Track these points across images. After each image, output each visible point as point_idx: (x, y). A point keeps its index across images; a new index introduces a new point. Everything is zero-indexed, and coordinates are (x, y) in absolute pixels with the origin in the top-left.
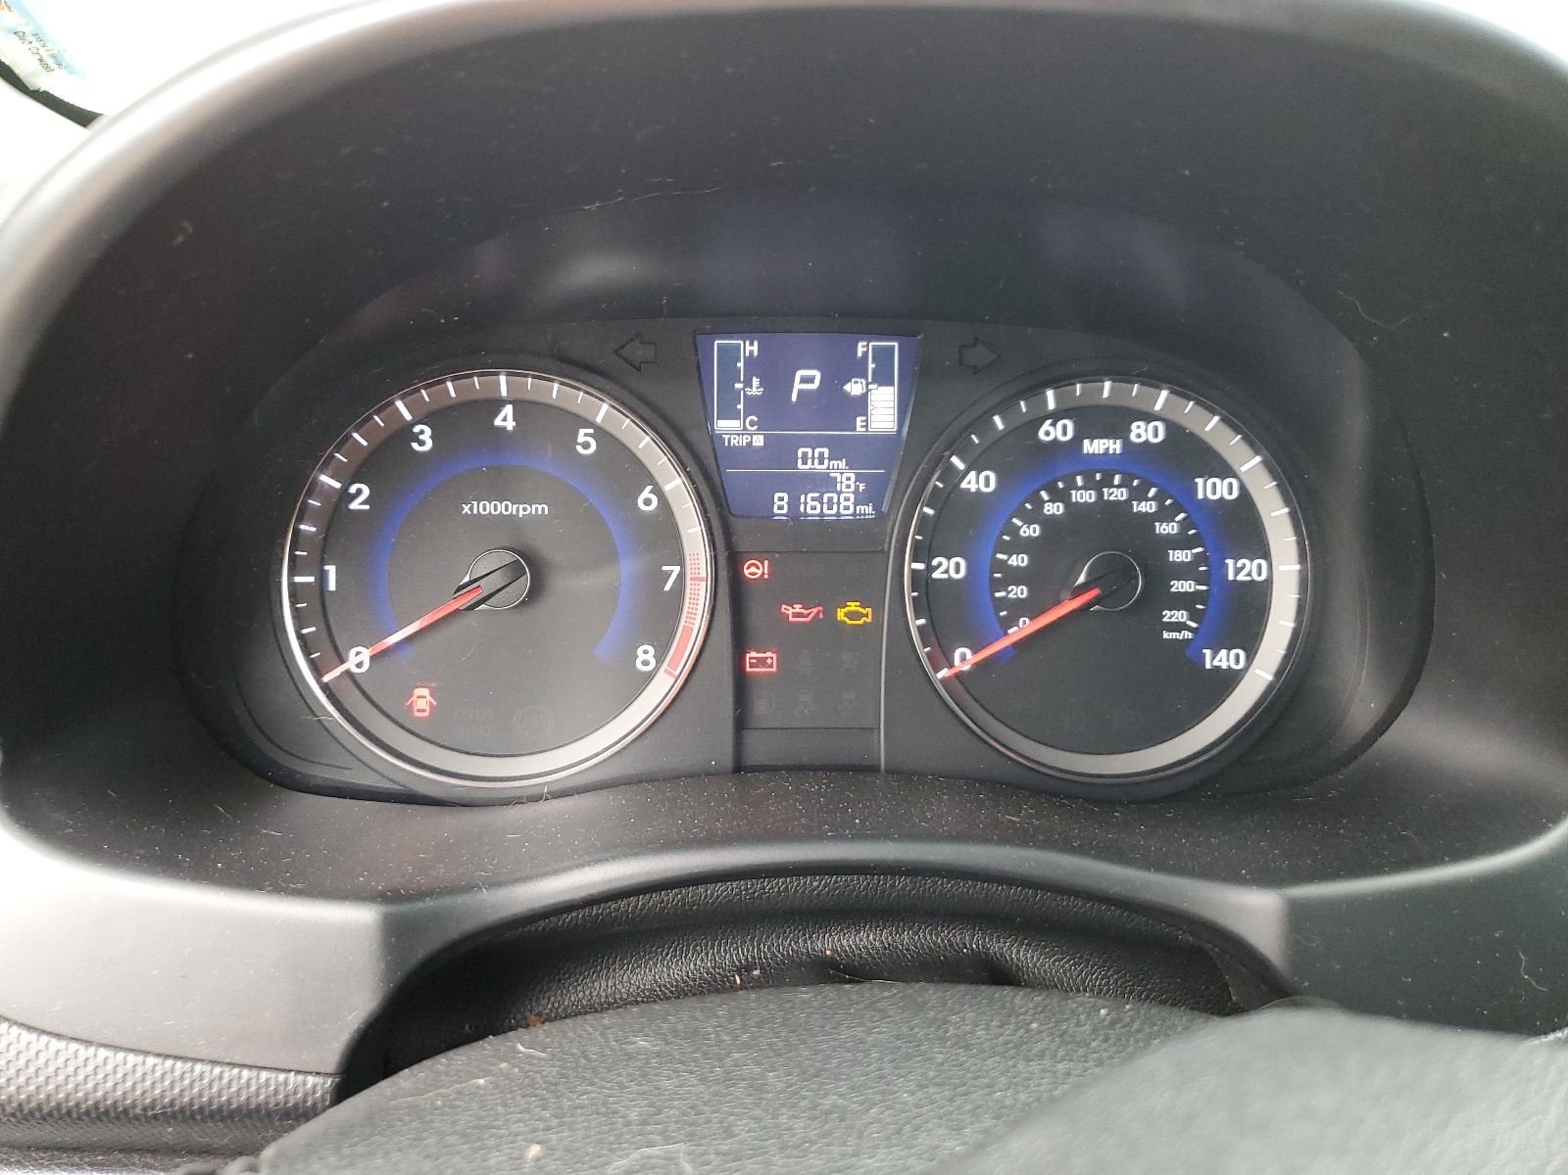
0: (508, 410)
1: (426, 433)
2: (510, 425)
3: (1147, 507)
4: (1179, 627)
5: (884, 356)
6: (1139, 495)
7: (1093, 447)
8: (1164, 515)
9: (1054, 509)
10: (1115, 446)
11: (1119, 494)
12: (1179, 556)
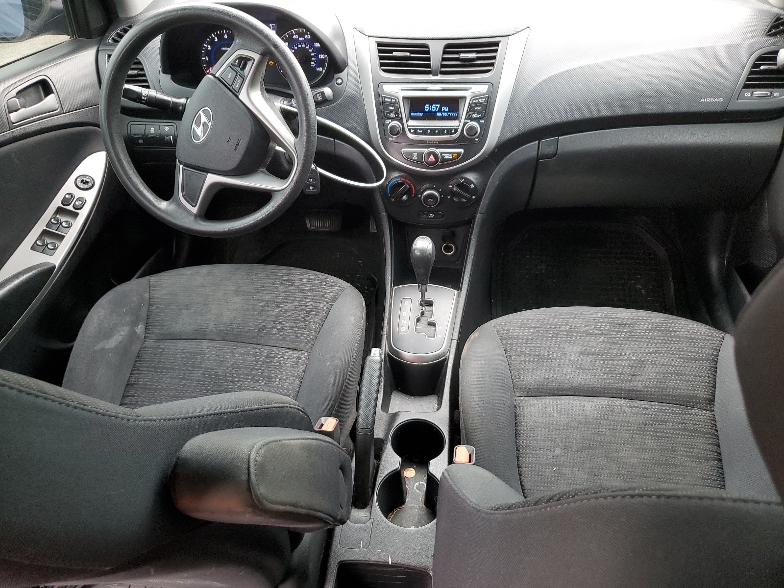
0: (226, 35)
1: (216, 38)
2: (226, 37)
3: (308, 47)
4: (313, 65)
5: (273, 26)
6: (307, 46)
7: (301, 39)
8: (310, 49)
9: (296, 48)
10: (303, 39)
11: (304, 46)
12: (313, 54)
